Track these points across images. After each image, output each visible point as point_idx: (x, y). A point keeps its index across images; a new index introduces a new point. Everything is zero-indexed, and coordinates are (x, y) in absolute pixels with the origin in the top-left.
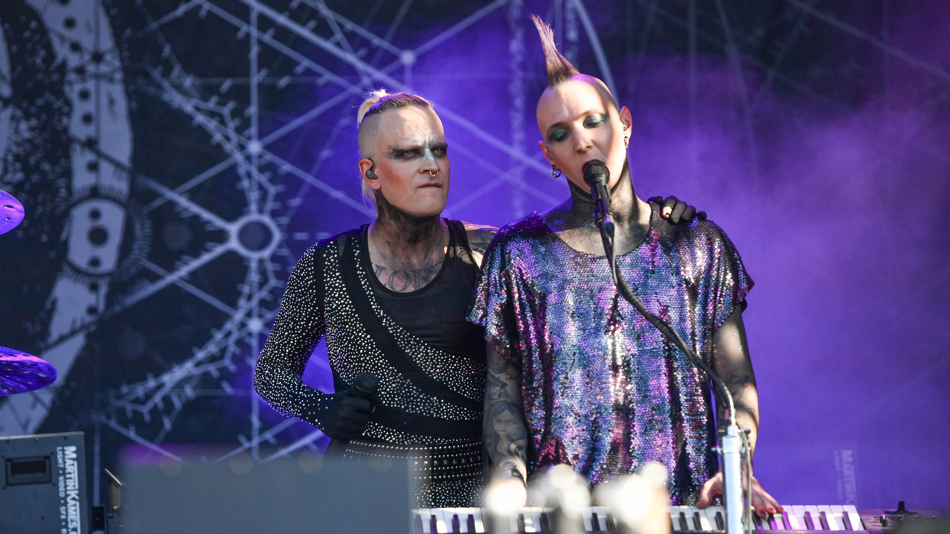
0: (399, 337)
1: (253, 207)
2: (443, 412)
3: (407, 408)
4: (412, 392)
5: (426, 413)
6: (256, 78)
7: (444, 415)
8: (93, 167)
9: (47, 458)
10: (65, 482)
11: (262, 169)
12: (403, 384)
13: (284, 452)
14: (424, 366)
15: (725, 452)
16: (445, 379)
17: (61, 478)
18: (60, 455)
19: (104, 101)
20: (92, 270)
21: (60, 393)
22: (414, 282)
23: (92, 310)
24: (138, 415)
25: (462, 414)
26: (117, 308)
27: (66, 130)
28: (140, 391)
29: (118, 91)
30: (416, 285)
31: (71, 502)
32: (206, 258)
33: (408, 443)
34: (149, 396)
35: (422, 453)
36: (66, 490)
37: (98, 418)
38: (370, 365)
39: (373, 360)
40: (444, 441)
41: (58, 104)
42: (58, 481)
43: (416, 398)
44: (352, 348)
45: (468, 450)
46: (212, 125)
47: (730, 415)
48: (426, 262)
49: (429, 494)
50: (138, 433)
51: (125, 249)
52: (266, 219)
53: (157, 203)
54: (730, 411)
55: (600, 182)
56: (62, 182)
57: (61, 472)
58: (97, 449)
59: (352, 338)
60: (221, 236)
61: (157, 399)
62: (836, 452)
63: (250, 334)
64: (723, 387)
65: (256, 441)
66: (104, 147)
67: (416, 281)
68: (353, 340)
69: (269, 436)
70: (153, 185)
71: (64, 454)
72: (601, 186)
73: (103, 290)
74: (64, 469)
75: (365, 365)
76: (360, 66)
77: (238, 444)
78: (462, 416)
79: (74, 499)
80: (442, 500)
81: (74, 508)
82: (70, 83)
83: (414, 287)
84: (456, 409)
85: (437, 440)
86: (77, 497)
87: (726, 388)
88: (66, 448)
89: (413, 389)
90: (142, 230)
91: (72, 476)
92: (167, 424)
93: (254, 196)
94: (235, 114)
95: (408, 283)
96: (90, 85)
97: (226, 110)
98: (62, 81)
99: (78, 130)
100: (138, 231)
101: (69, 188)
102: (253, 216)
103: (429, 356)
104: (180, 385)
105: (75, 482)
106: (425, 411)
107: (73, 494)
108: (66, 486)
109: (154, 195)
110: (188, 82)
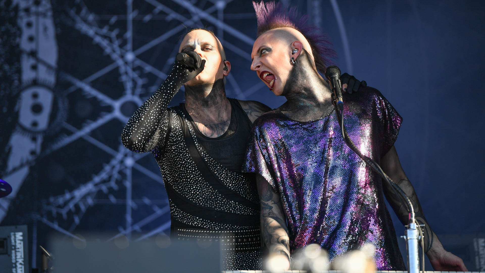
0: (211, 164)
1: (129, 92)
2: (237, 210)
3: (216, 207)
4: (218, 198)
5: (228, 211)
6: (131, 15)
7: (238, 212)
8: (34, 68)
9: (5, 239)
10: (16, 254)
11: (134, 69)
12: (213, 193)
13: (146, 236)
14: (226, 182)
15: (408, 238)
16: (238, 190)
17: (13, 251)
18: (13, 238)
19: (41, 28)
20: (34, 129)
21: (13, 202)
22: (216, 131)
23: (33, 153)
24: (59, 215)
25: (248, 211)
26: (48, 151)
27: (18, 45)
28: (61, 200)
29: (49, 22)
30: (218, 133)
31: (19, 266)
32: (101, 122)
33: (217, 228)
34: (66, 203)
35: (226, 234)
36: (16, 259)
37: (36, 216)
38: (193, 180)
39: (195, 177)
40: (239, 228)
41: (13, 30)
42: (11, 253)
43: (221, 201)
44: (182, 169)
45: (253, 233)
46: (105, 43)
47: (412, 217)
48: (220, 119)
49: (231, 259)
50: (60, 226)
51: (53, 116)
52: (137, 99)
53: (72, 89)
54: (412, 214)
55: (335, 78)
56: (15, 77)
57: (13, 248)
58: (35, 235)
59: (183, 162)
60: (109, 109)
61: (71, 206)
62: (475, 240)
63: (126, 167)
64: (407, 200)
65: (129, 230)
66: (41, 55)
67: (217, 131)
68: (184, 164)
69: (137, 227)
70: (70, 78)
71: (15, 237)
72: (335, 80)
73: (40, 140)
74: (15, 246)
75: (190, 181)
76: (193, 9)
77: (118, 232)
78: (248, 212)
79: (21, 264)
80: (238, 263)
81: (20, 269)
82: (21, 18)
83: (217, 134)
84: (245, 208)
85: (235, 227)
86: (23, 263)
87: (409, 200)
88: (17, 233)
89: (219, 196)
90: (63, 105)
91: (20, 250)
92: (77, 220)
93: (129, 85)
94: (118, 36)
95: (213, 132)
96: (33, 19)
97: (114, 34)
98: (16, 16)
99: (26, 45)
100: (60, 105)
101: (20, 80)
102: (129, 97)
103: (228, 176)
104: (84, 197)
105: (21, 254)
106: (226, 209)
107: (20, 261)
108: (16, 256)
109: (70, 84)
110: (91, 17)
